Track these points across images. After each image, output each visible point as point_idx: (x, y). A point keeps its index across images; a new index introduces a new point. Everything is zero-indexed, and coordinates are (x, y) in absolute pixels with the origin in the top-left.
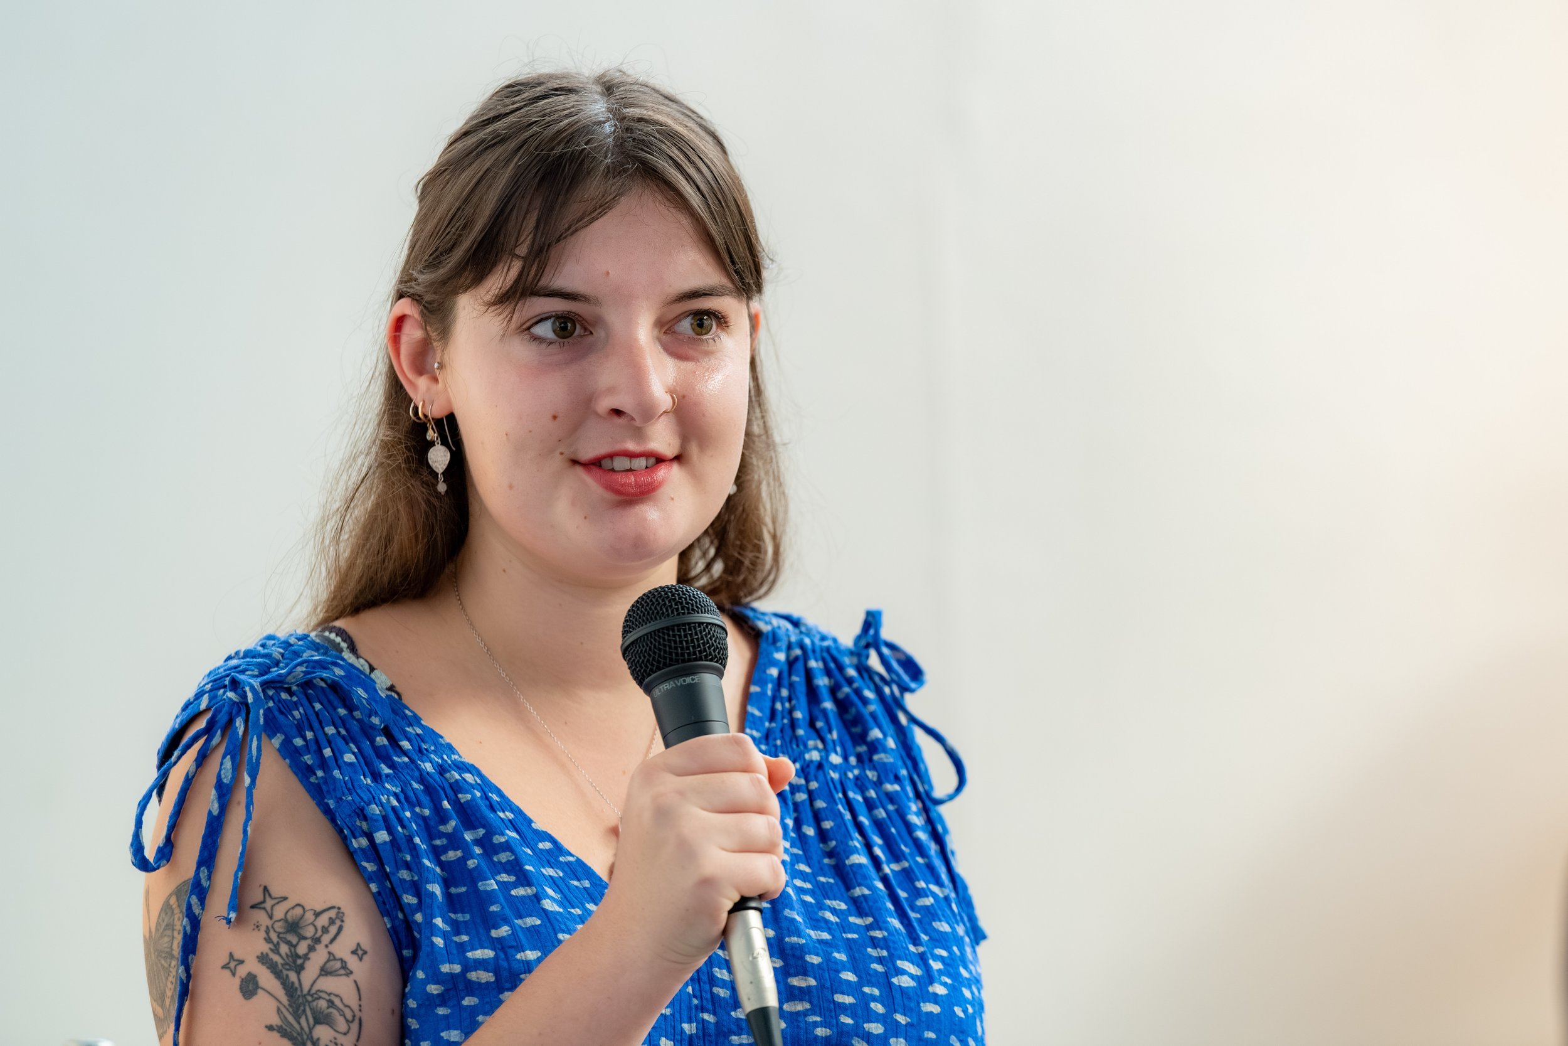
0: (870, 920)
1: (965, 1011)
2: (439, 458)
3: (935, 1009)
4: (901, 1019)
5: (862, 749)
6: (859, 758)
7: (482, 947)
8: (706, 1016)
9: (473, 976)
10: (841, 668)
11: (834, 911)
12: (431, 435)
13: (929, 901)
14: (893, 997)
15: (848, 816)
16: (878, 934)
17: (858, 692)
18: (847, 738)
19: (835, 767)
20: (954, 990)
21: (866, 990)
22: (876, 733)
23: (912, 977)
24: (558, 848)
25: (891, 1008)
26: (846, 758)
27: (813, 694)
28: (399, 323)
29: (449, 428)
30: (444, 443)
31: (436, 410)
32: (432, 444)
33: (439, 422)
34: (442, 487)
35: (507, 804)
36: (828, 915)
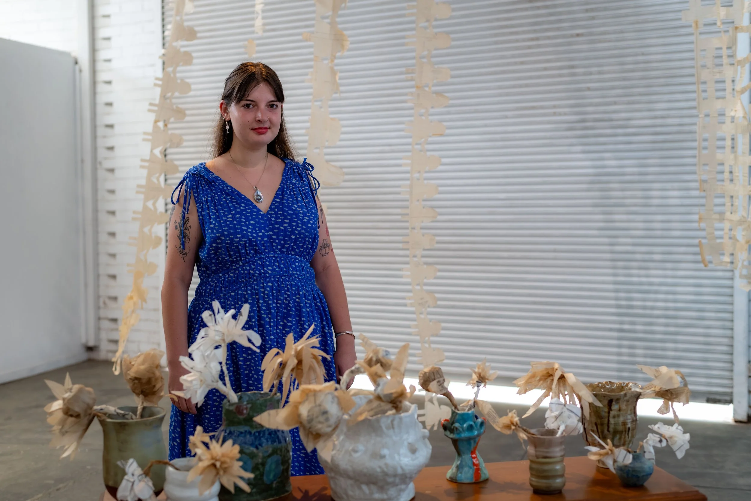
0: (300, 209)
1: (315, 226)
2: (228, 128)
3: (310, 225)
4: (304, 227)
5: (302, 181)
6: (301, 183)
7: (230, 215)
8: (270, 226)
9: (229, 219)
10: (299, 168)
11: (294, 207)
12: (227, 123)
13: (311, 206)
14: (303, 223)
15: (299, 192)
16: (301, 212)
17: (302, 172)
18: (300, 180)
19: (297, 184)
20: (314, 222)
21: (298, 222)
22: (304, 179)
23: (307, 219)
24: (245, 197)
25: (302, 225)
26: (299, 183)
27: (294, 172)
28: (222, 104)
29: (230, 122)
30: (229, 125)
31: (228, 119)
32: (227, 125)
33: (228, 122)
34: (228, 132)
35: (236, 191)
36: (293, 208)
